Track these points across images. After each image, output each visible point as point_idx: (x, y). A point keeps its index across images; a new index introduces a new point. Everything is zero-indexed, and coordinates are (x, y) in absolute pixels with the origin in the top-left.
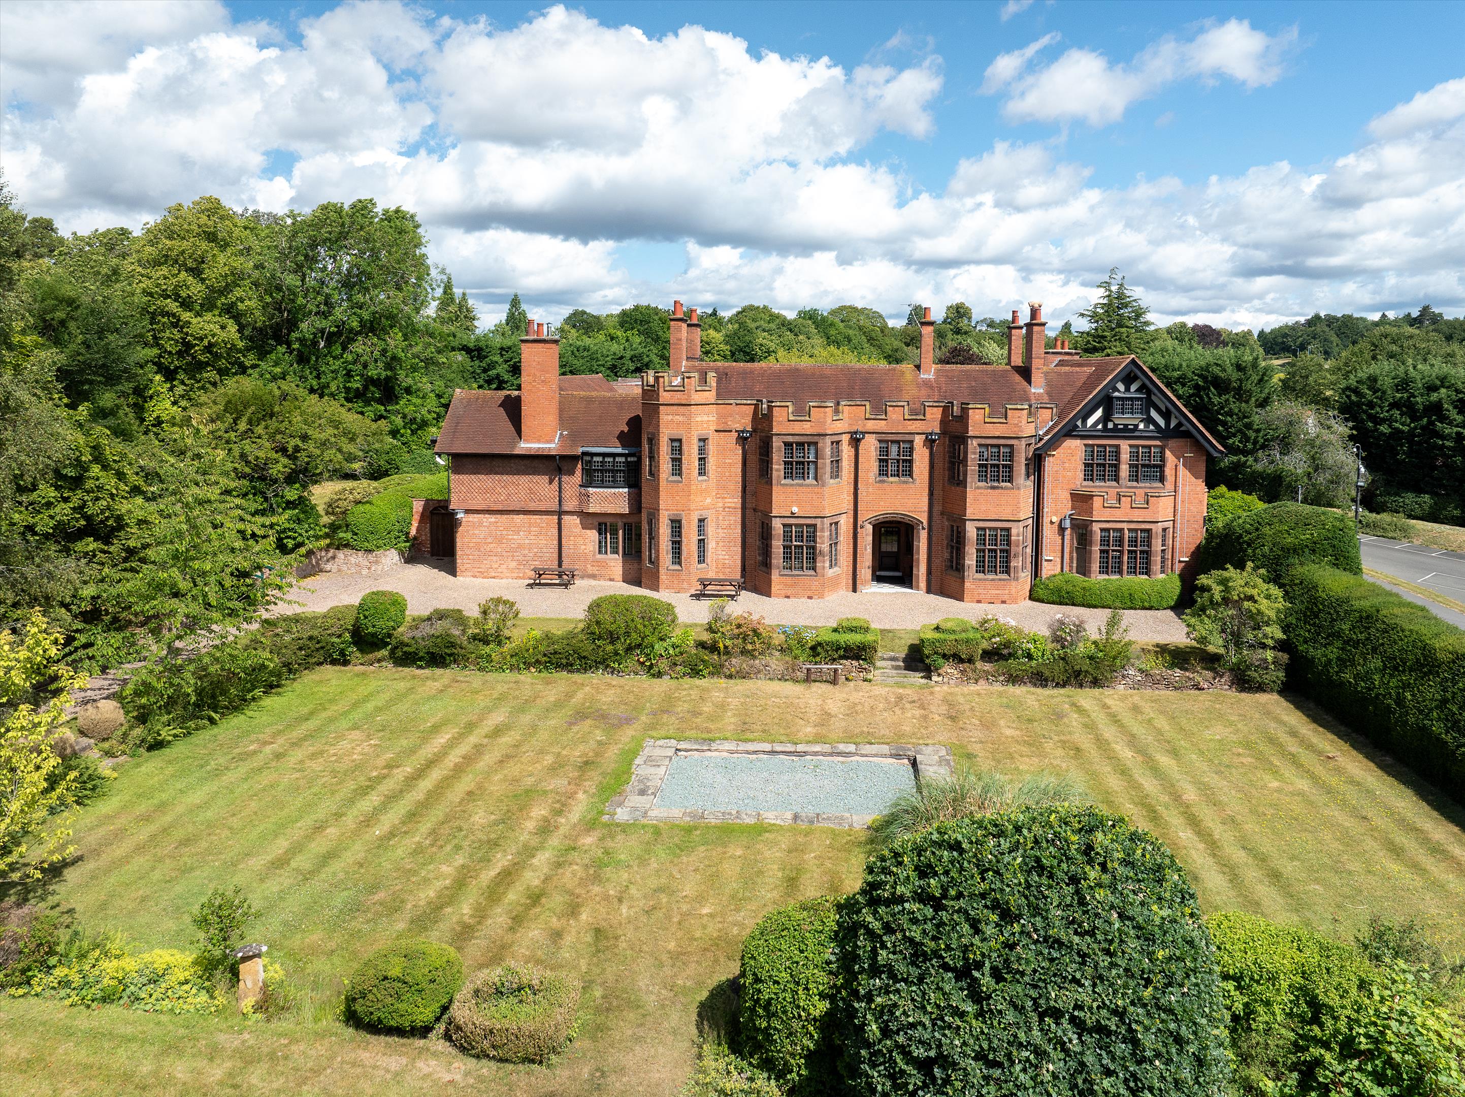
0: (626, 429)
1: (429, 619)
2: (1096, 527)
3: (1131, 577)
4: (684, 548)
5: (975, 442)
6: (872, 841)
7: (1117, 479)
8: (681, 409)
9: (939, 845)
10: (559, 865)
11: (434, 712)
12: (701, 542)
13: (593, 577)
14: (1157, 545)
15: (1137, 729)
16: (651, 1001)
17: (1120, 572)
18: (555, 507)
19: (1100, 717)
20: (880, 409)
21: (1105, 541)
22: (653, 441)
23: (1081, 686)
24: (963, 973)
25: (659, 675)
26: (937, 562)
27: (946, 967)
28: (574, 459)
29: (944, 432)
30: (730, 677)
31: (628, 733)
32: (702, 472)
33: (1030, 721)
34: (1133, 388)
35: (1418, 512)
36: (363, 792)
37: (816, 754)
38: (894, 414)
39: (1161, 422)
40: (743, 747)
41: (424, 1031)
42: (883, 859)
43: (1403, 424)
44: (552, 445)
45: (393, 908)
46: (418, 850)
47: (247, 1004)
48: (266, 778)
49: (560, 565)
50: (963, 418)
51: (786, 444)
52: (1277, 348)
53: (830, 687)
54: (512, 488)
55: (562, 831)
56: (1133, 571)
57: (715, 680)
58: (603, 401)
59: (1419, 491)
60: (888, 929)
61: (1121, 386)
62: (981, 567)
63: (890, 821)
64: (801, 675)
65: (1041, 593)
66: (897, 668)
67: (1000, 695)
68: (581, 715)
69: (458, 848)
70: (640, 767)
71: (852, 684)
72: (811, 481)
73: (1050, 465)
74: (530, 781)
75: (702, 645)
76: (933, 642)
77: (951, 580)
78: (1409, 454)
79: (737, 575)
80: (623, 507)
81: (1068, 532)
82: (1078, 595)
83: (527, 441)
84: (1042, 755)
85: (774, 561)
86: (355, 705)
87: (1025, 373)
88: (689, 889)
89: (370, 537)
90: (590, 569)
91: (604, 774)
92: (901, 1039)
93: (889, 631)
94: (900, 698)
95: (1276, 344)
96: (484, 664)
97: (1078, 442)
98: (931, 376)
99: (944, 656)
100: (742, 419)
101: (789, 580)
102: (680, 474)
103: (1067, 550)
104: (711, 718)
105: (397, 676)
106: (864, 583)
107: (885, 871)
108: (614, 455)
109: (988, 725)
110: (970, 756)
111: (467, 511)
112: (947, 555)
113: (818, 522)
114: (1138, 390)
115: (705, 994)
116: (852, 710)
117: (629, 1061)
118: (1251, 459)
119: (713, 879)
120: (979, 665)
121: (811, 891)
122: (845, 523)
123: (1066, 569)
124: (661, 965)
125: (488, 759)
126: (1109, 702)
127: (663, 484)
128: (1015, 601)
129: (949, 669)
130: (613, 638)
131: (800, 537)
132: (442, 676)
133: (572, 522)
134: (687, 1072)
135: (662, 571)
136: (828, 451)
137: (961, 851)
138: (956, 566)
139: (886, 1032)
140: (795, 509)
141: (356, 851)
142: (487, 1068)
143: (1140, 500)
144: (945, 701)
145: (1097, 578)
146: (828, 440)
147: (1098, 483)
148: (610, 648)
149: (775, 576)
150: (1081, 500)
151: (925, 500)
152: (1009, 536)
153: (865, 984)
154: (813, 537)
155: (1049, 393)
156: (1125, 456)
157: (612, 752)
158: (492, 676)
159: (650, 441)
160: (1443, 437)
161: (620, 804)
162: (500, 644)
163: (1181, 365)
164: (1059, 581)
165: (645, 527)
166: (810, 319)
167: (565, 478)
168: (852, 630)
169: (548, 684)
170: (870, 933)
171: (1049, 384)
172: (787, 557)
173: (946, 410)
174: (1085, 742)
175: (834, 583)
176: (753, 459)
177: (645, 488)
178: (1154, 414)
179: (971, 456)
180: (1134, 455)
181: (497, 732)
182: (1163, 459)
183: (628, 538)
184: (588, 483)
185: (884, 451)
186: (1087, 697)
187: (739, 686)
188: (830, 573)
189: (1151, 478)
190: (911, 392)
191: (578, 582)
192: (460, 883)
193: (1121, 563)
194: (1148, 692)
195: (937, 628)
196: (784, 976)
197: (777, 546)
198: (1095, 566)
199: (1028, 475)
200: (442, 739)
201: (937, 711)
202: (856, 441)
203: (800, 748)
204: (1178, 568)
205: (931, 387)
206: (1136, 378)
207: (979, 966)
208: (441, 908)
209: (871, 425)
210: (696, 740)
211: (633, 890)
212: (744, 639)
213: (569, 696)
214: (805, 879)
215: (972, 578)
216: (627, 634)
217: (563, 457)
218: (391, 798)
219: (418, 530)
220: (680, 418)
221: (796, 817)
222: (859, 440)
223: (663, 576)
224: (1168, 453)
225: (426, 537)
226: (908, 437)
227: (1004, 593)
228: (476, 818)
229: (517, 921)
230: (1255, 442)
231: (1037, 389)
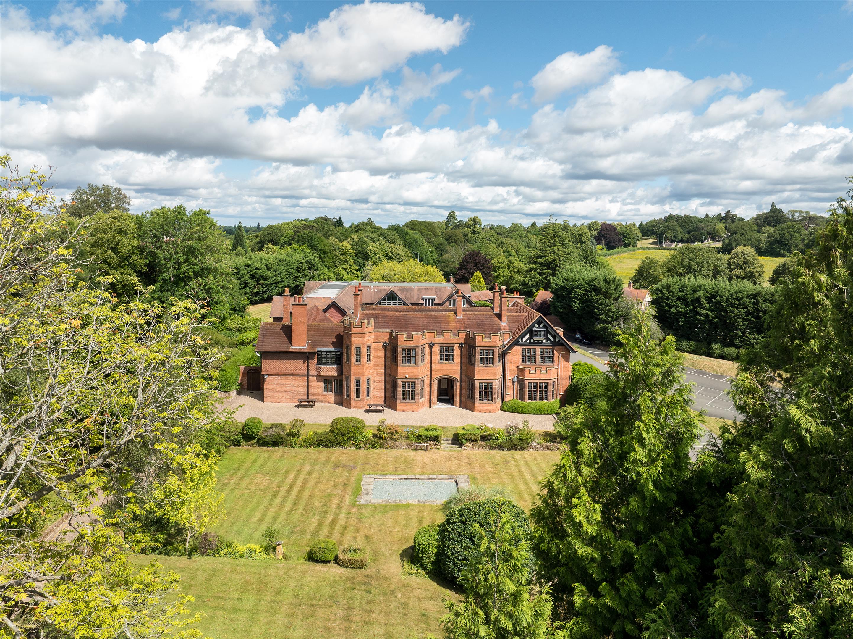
0: (335, 340)
1: (271, 428)
2: (527, 382)
3: (541, 401)
4: (361, 391)
5: (479, 349)
6: (444, 508)
7: (535, 362)
8: (360, 335)
9: (465, 509)
10: (348, 518)
11: (284, 465)
12: (368, 388)
13: (322, 401)
14: (551, 389)
15: (534, 467)
16: (387, 554)
17: (536, 399)
18: (306, 373)
19: (521, 462)
20: (441, 334)
21: (530, 387)
22: (349, 347)
23: (516, 450)
24: (471, 539)
25: (360, 448)
26: (463, 395)
27: (467, 538)
28: (314, 353)
29: (466, 343)
30: (387, 448)
31: (356, 472)
32: (368, 360)
33: (497, 464)
34: (541, 326)
35: (688, 349)
36: (274, 496)
37: (423, 479)
38: (446, 336)
39: (552, 340)
40: (397, 477)
41: (329, 562)
42: (450, 513)
43: (682, 308)
44: (304, 348)
45: (304, 532)
46: (302, 515)
47: (281, 556)
48: (238, 493)
49: (308, 398)
50: (474, 338)
51: (403, 350)
52: (649, 233)
53: (424, 452)
54: (288, 366)
55: (345, 507)
56: (541, 398)
57: (381, 450)
58: (324, 327)
59: (690, 340)
60: (452, 530)
61: (536, 325)
62: (481, 399)
63: (449, 503)
64: (414, 448)
65: (505, 408)
66: (449, 444)
67: (487, 454)
68: (336, 466)
69: (314, 514)
70: (364, 486)
71: (432, 450)
72: (413, 364)
73: (508, 356)
74: (328, 491)
75: (375, 436)
76: (462, 435)
77: (469, 403)
78: (685, 322)
79: (382, 402)
80: (335, 373)
81: (516, 383)
82: (519, 409)
83: (294, 346)
84: (500, 478)
85: (398, 397)
86: (253, 463)
87: (499, 316)
88: (390, 524)
89: (226, 386)
90: (320, 399)
91: (352, 488)
92: (456, 555)
93: (446, 428)
94: (451, 456)
95: (649, 230)
96: (293, 445)
97: (519, 347)
98: (461, 318)
99: (466, 440)
100: (384, 338)
101: (404, 404)
102: (360, 361)
103: (515, 390)
104: (384, 466)
105: (261, 450)
106: (435, 404)
107: (452, 516)
108: (331, 352)
109: (482, 467)
110: (475, 479)
111: (269, 375)
112: (467, 393)
113: (416, 381)
114: (543, 327)
115: (401, 552)
116: (434, 461)
117: (385, 567)
118: (610, 325)
119: (397, 521)
120: (479, 442)
121: (426, 524)
122: (427, 380)
123: (515, 398)
124: (387, 545)
125: (311, 484)
126: (526, 456)
127: (352, 365)
128: (494, 411)
129: (468, 444)
130: (342, 434)
131: (409, 387)
132: (278, 451)
133: (313, 379)
134: (401, 569)
135: (352, 401)
136: (420, 352)
137: (470, 510)
138: (471, 396)
139: (453, 554)
140: (407, 376)
141: (283, 516)
142: (349, 570)
143: (544, 371)
144: (467, 457)
145: (527, 402)
146: (420, 348)
147: (527, 364)
148: (341, 438)
149: (399, 403)
150: (521, 371)
151: (459, 370)
152: (492, 385)
153: (447, 543)
154: (414, 387)
155: (509, 325)
156: (538, 353)
157: (353, 480)
158: (297, 450)
159: (347, 347)
160: (700, 315)
161: (361, 498)
162: (298, 437)
163: (579, 279)
164: (512, 403)
165: (344, 382)
166: (395, 230)
167: (310, 361)
168: (432, 430)
169: (320, 453)
170: (448, 531)
171: (509, 321)
172: (403, 394)
173: (467, 334)
174: (515, 472)
175: (423, 404)
176: (389, 354)
177: (344, 366)
178: (549, 336)
179: (477, 354)
180: (542, 352)
181: (309, 473)
182: (553, 354)
183: (336, 384)
184: (320, 362)
185: (442, 350)
186: (518, 454)
187: (391, 452)
188: (421, 400)
189: (548, 361)
190: (453, 325)
191: (317, 404)
192: (320, 524)
193: (536, 396)
194: (541, 452)
195: (464, 429)
196: (426, 543)
197: (400, 390)
198: (526, 397)
199: (500, 361)
200: (291, 476)
201: (464, 461)
202: (431, 347)
203: (417, 477)
204: (559, 397)
205: (461, 323)
206: (542, 322)
207: (474, 537)
208: (318, 531)
209: (437, 340)
210: (380, 475)
211: (373, 525)
212: (392, 434)
213: (329, 458)
214: (424, 520)
215: (478, 402)
216: (348, 433)
217: (309, 353)
218: (285, 498)
219: (241, 379)
220: (360, 339)
221: (419, 501)
222: (432, 347)
223: (353, 402)
224: (555, 352)
225: (245, 382)
226: (452, 345)
227: (490, 409)
228: (316, 504)
229: (342, 534)
230: (612, 318)
231: (504, 323)
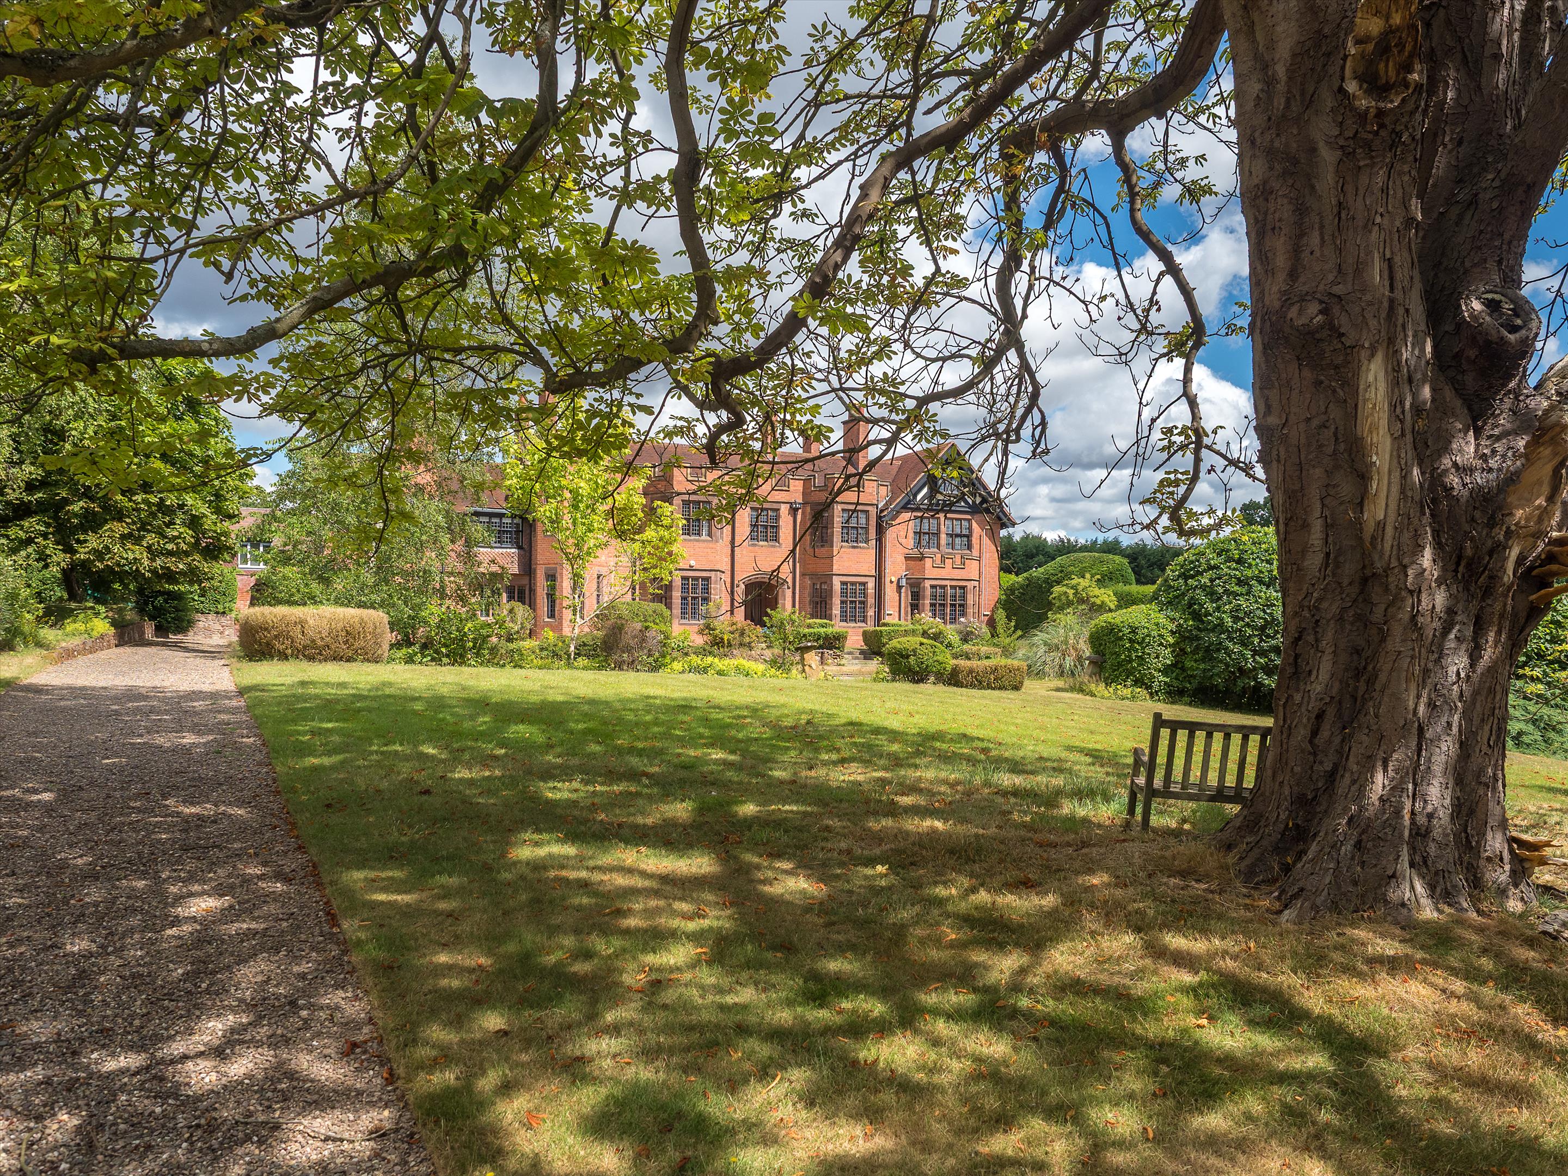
2: (927, 584)
5: (840, 507)
7: (938, 546)
14: (970, 600)
21: (934, 596)
29: (807, 501)
38: (765, 485)
50: (827, 487)
51: (684, 503)
72: (705, 538)
73: (888, 532)
81: (904, 590)
85: (674, 611)
97: (910, 514)
101: (686, 628)
103: (903, 605)
112: (809, 610)
113: (712, 574)
122: (725, 581)
123: (903, 620)
131: (695, 590)
138: (823, 614)
140: (693, 563)
143: (958, 562)
147: (924, 549)
150: (915, 559)
151: (790, 562)
152: (866, 589)
156: (943, 527)
172: (685, 606)
173: (807, 483)
177: (541, 546)
179: (836, 519)
180: (950, 526)
182: (970, 529)
185: (755, 518)
189: (962, 545)
193: (945, 612)
197: (677, 596)
224: (974, 525)
226: (775, 506)
